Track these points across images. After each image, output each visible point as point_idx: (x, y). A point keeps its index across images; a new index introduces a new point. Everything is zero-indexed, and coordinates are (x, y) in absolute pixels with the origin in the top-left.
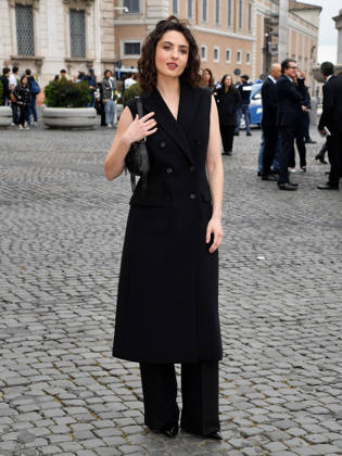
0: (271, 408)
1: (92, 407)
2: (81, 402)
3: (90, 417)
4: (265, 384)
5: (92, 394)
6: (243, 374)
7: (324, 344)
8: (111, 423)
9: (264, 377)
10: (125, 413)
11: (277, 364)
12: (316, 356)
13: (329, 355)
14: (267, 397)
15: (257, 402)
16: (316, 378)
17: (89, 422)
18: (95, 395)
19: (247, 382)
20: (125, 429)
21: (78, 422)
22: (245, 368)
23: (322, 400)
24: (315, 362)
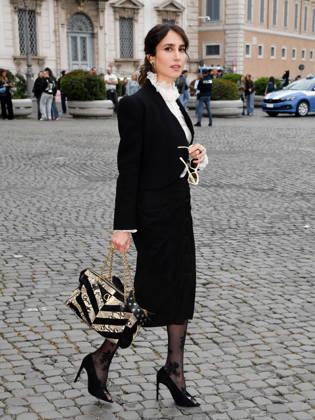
0: (305, 354)
1: (156, 349)
2: (147, 344)
3: (154, 356)
4: (301, 334)
5: (156, 338)
6: (284, 325)
9: (301, 328)
11: (313, 317)
14: (302, 345)
15: (293, 349)
17: (152, 360)
18: (160, 339)
19: (286, 332)
21: (144, 360)
22: (285, 320)
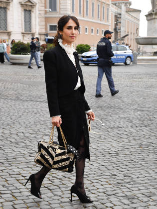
0: (99, 194)
1: (14, 194)
2: (9, 192)
3: (12, 199)
4: (97, 183)
5: (14, 188)
6: (88, 178)
7: (127, 164)
8: (22, 202)
9: (98, 179)
10: (29, 197)
11: (105, 174)
12: (123, 170)
13: (129, 169)
14: (98, 189)
15: (93, 192)
16: (122, 180)
17: (11, 201)
18: (17, 188)
19: (90, 182)
20: (28, 205)
21: (7, 201)
22: (89, 175)
23: (123, 190)
24: (122, 173)
